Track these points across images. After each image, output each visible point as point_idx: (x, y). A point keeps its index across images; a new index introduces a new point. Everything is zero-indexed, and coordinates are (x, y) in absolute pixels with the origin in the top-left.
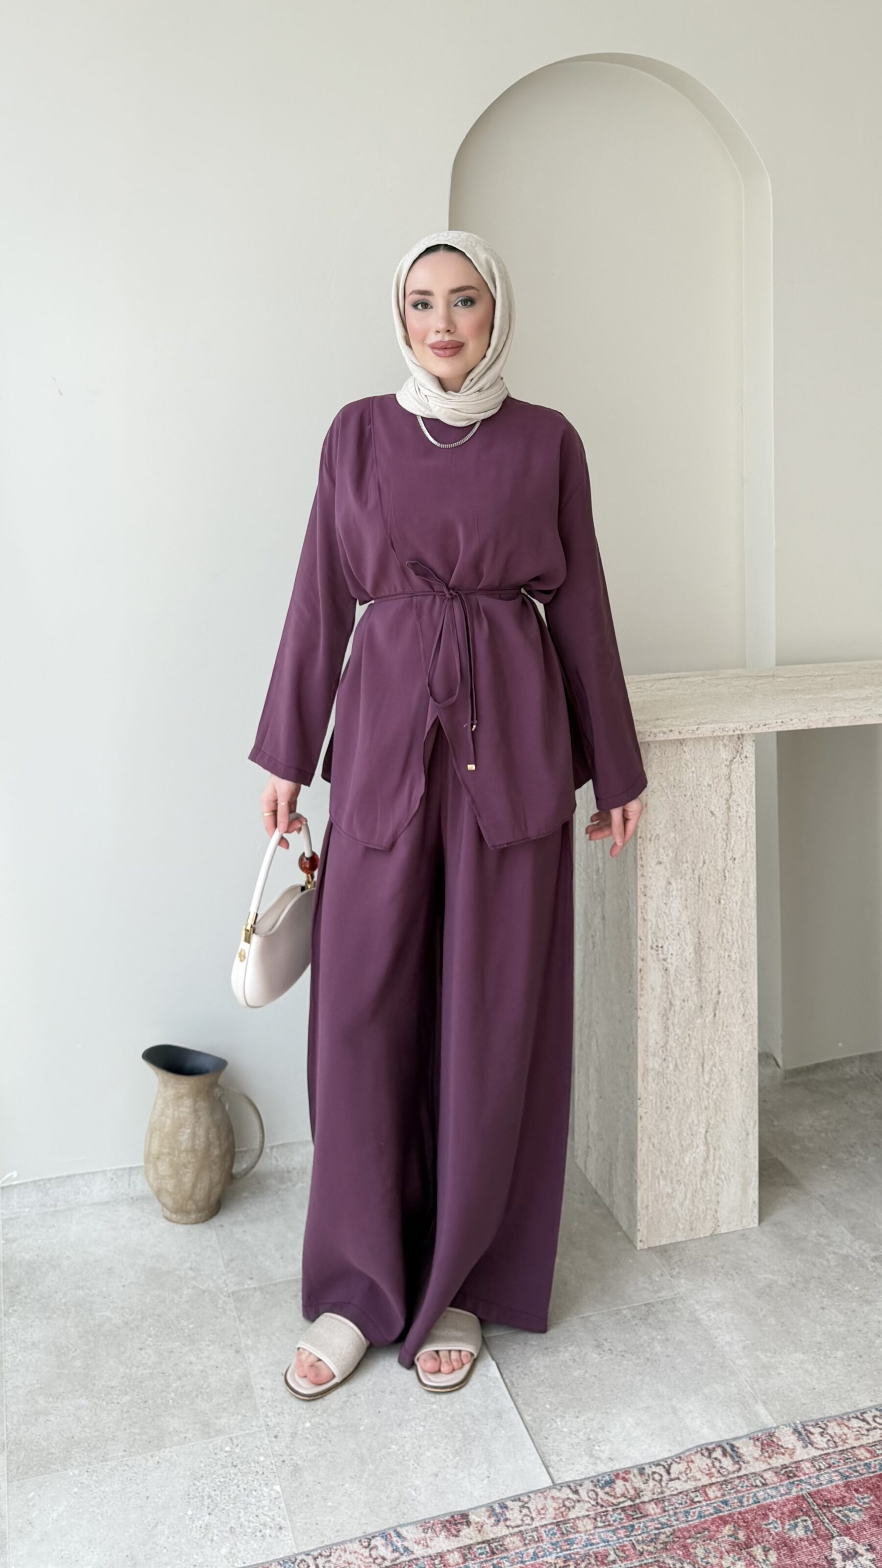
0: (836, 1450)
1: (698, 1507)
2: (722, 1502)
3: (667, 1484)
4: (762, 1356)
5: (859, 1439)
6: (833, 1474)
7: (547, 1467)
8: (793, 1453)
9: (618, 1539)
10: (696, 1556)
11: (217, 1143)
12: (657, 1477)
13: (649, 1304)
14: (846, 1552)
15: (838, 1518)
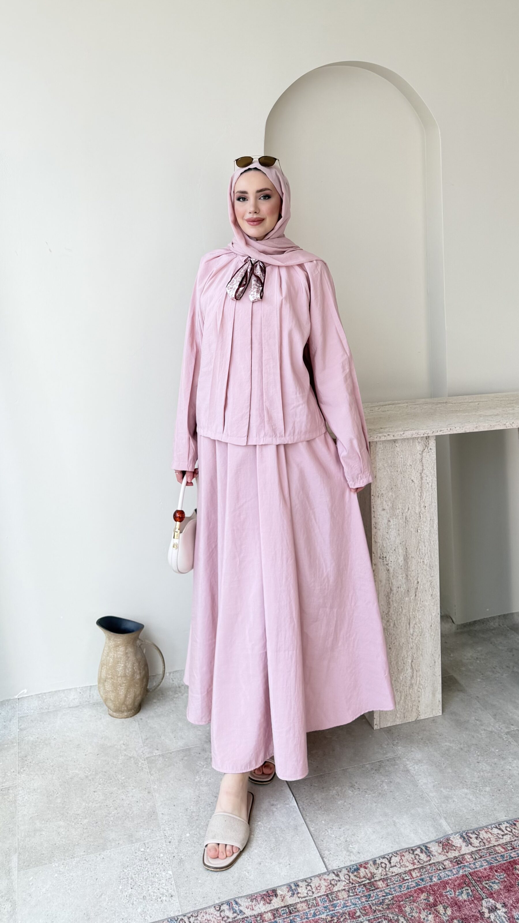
0: (484, 847)
1: (407, 883)
2: (420, 879)
3: (389, 869)
4: (444, 791)
5: (497, 841)
6: (483, 862)
7: (322, 858)
8: (460, 850)
9: (362, 903)
10: (406, 912)
11: (138, 672)
12: (383, 865)
13: (381, 761)
14: (490, 908)
15: (486, 887)
